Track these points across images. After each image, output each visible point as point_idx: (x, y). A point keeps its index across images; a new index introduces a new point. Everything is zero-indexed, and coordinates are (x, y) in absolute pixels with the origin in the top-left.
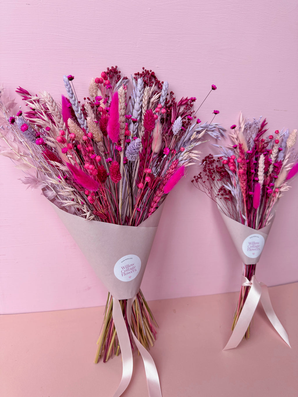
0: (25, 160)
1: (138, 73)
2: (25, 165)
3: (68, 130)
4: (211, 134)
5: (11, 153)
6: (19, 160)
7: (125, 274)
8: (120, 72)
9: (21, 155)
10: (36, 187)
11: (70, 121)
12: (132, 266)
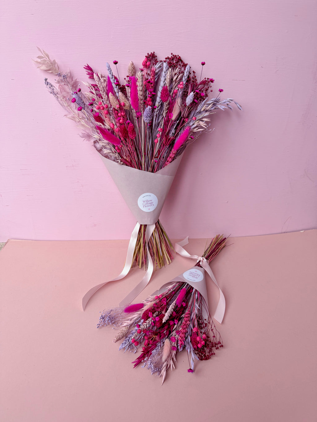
0: (83, 122)
1: (168, 57)
2: (83, 125)
3: (109, 100)
4: (220, 107)
5: (73, 117)
6: (78, 122)
7: (145, 207)
8: (156, 56)
9: (80, 118)
10: (89, 141)
11: (110, 94)
12: (150, 202)
